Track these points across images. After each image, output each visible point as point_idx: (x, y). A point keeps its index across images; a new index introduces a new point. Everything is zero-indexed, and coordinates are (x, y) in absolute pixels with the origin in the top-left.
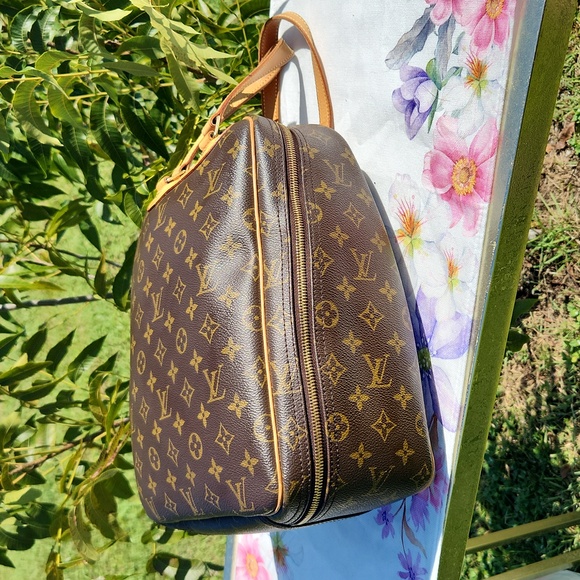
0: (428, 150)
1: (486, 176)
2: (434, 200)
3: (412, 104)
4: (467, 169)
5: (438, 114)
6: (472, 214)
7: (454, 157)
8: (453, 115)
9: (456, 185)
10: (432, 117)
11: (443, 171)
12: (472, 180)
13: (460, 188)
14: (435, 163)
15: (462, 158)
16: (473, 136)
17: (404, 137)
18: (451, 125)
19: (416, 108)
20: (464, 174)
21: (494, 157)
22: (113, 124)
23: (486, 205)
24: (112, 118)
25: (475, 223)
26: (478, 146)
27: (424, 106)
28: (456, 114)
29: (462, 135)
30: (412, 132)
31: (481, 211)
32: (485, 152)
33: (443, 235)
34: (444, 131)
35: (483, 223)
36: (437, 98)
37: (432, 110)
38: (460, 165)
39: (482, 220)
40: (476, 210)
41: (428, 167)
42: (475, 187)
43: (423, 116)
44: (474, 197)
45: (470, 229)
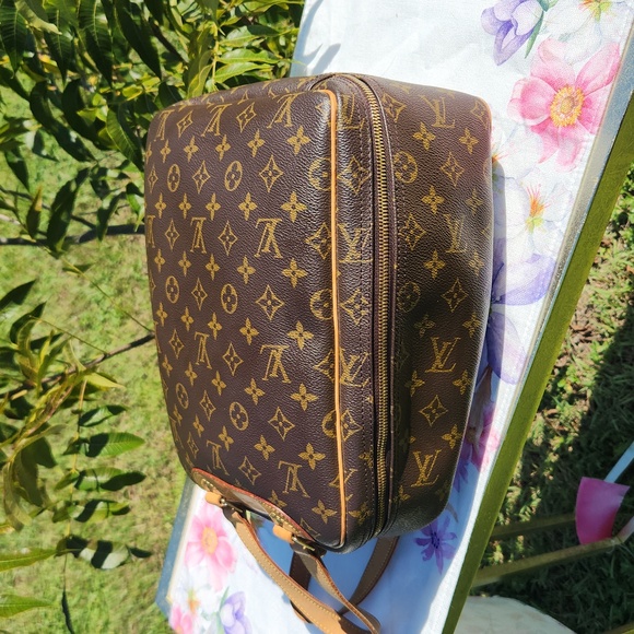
0: (521, 77)
1: (596, 106)
2: (521, 131)
3: (508, 26)
4: (571, 99)
5: (541, 38)
6: (571, 147)
7: (555, 85)
8: (560, 39)
9: (554, 116)
10: (534, 40)
11: (539, 101)
12: (576, 111)
13: (560, 119)
14: (527, 92)
15: (567, 86)
16: (584, 63)
17: (490, 61)
18: (556, 50)
19: (512, 30)
20: (566, 104)
21: (610, 86)
22: (103, 25)
23: (593, 137)
24: (103, 19)
25: (575, 157)
26: (589, 74)
27: (524, 28)
28: (564, 38)
29: (570, 61)
30: (502, 56)
31: (584, 144)
32: (599, 80)
33: (528, 171)
34: (547, 56)
35: (586, 157)
36: (541, 20)
37: (533, 33)
38: (564, 93)
39: (585, 154)
40: (577, 143)
41: (518, 95)
42: (579, 118)
43: (522, 39)
44: (578, 130)
45: (566, 163)
